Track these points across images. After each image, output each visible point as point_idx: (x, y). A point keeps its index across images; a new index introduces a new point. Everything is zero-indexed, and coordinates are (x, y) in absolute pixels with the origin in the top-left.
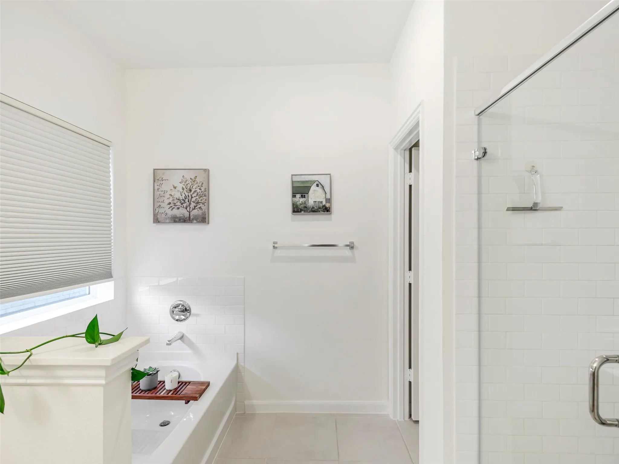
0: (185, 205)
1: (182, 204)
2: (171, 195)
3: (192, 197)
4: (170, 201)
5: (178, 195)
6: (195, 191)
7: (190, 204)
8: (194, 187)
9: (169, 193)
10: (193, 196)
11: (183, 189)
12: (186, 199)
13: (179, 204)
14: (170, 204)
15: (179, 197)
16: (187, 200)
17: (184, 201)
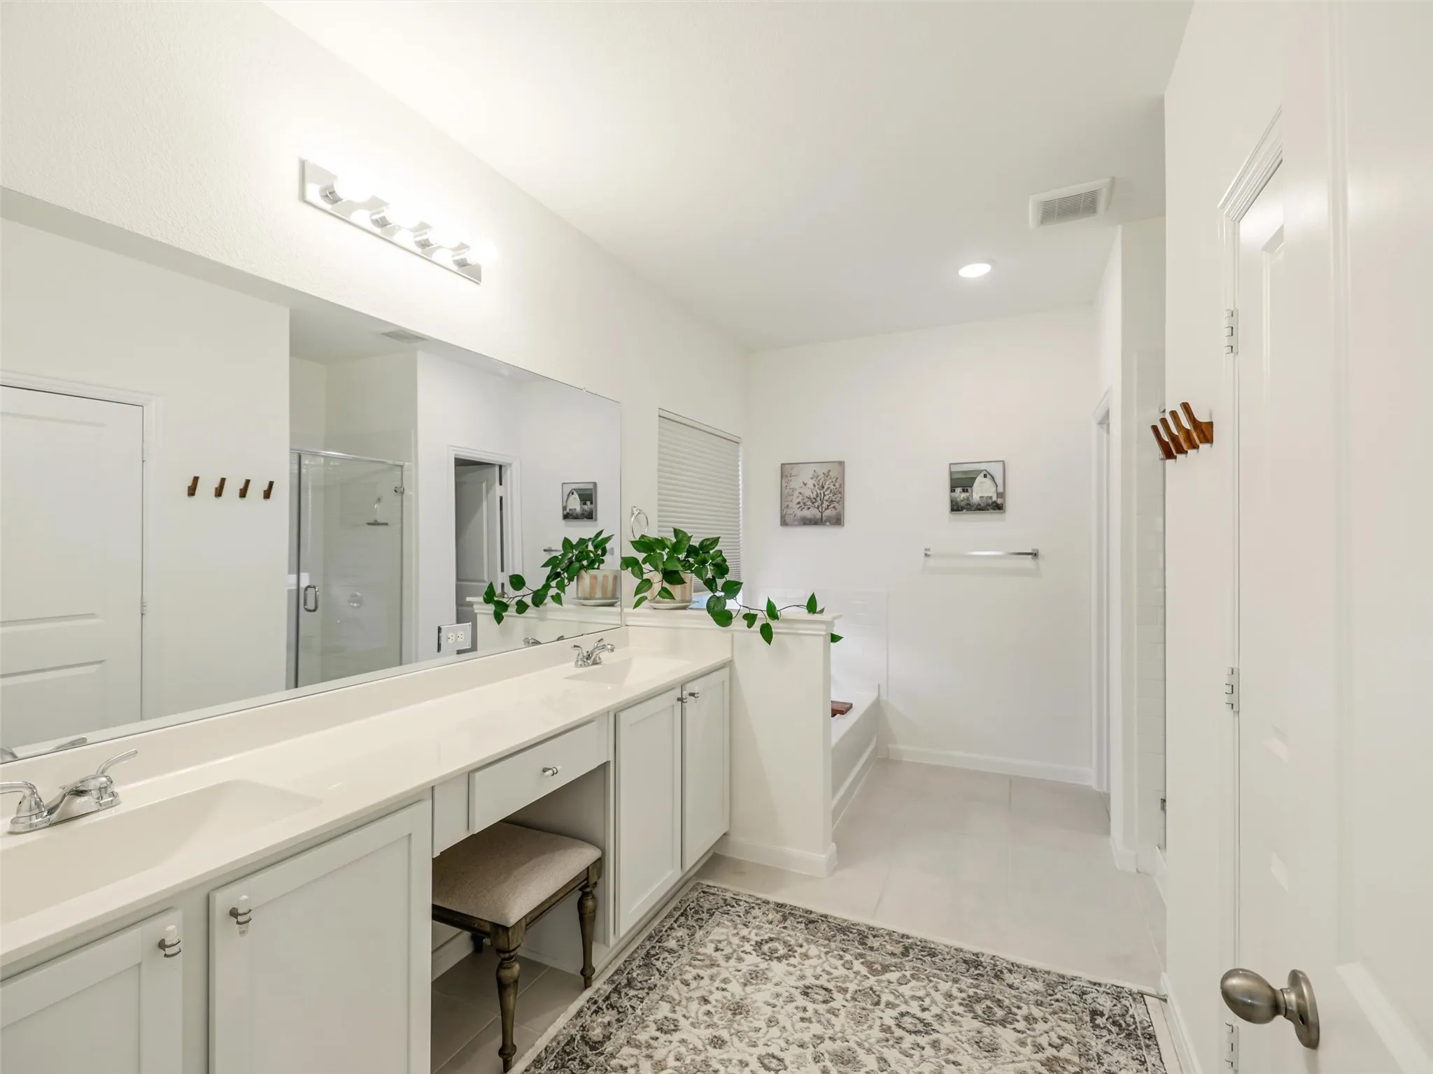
0: (816, 504)
1: (813, 503)
2: (800, 493)
3: (824, 495)
4: (799, 500)
5: (808, 493)
6: (828, 488)
7: (822, 503)
8: (827, 483)
9: (798, 491)
10: (826, 493)
11: (814, 486)
12: (817, 497)
13: (809, 503)
14: (799, 503)
15: (810, 495)
16: (819, 498)
17: (815, 499)
